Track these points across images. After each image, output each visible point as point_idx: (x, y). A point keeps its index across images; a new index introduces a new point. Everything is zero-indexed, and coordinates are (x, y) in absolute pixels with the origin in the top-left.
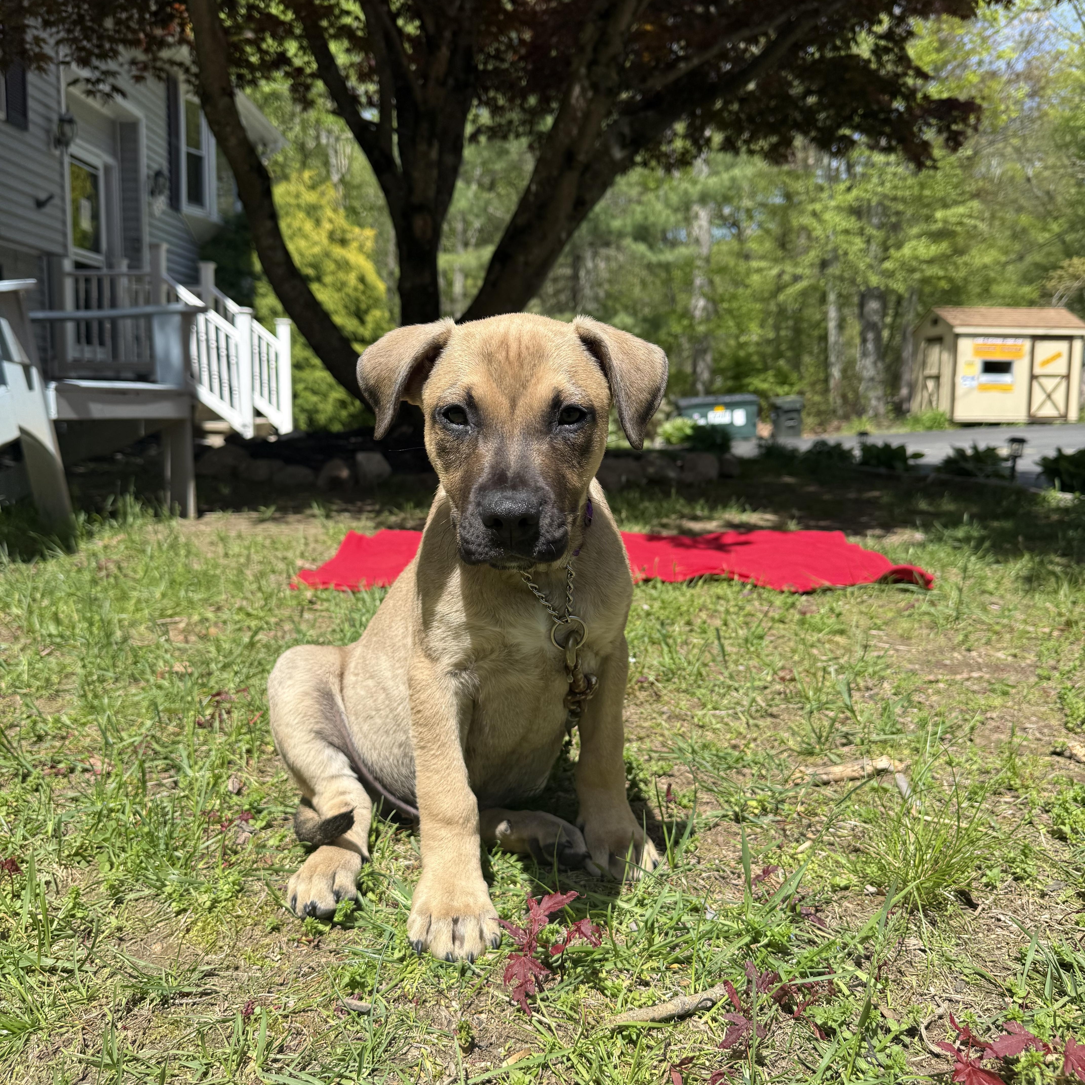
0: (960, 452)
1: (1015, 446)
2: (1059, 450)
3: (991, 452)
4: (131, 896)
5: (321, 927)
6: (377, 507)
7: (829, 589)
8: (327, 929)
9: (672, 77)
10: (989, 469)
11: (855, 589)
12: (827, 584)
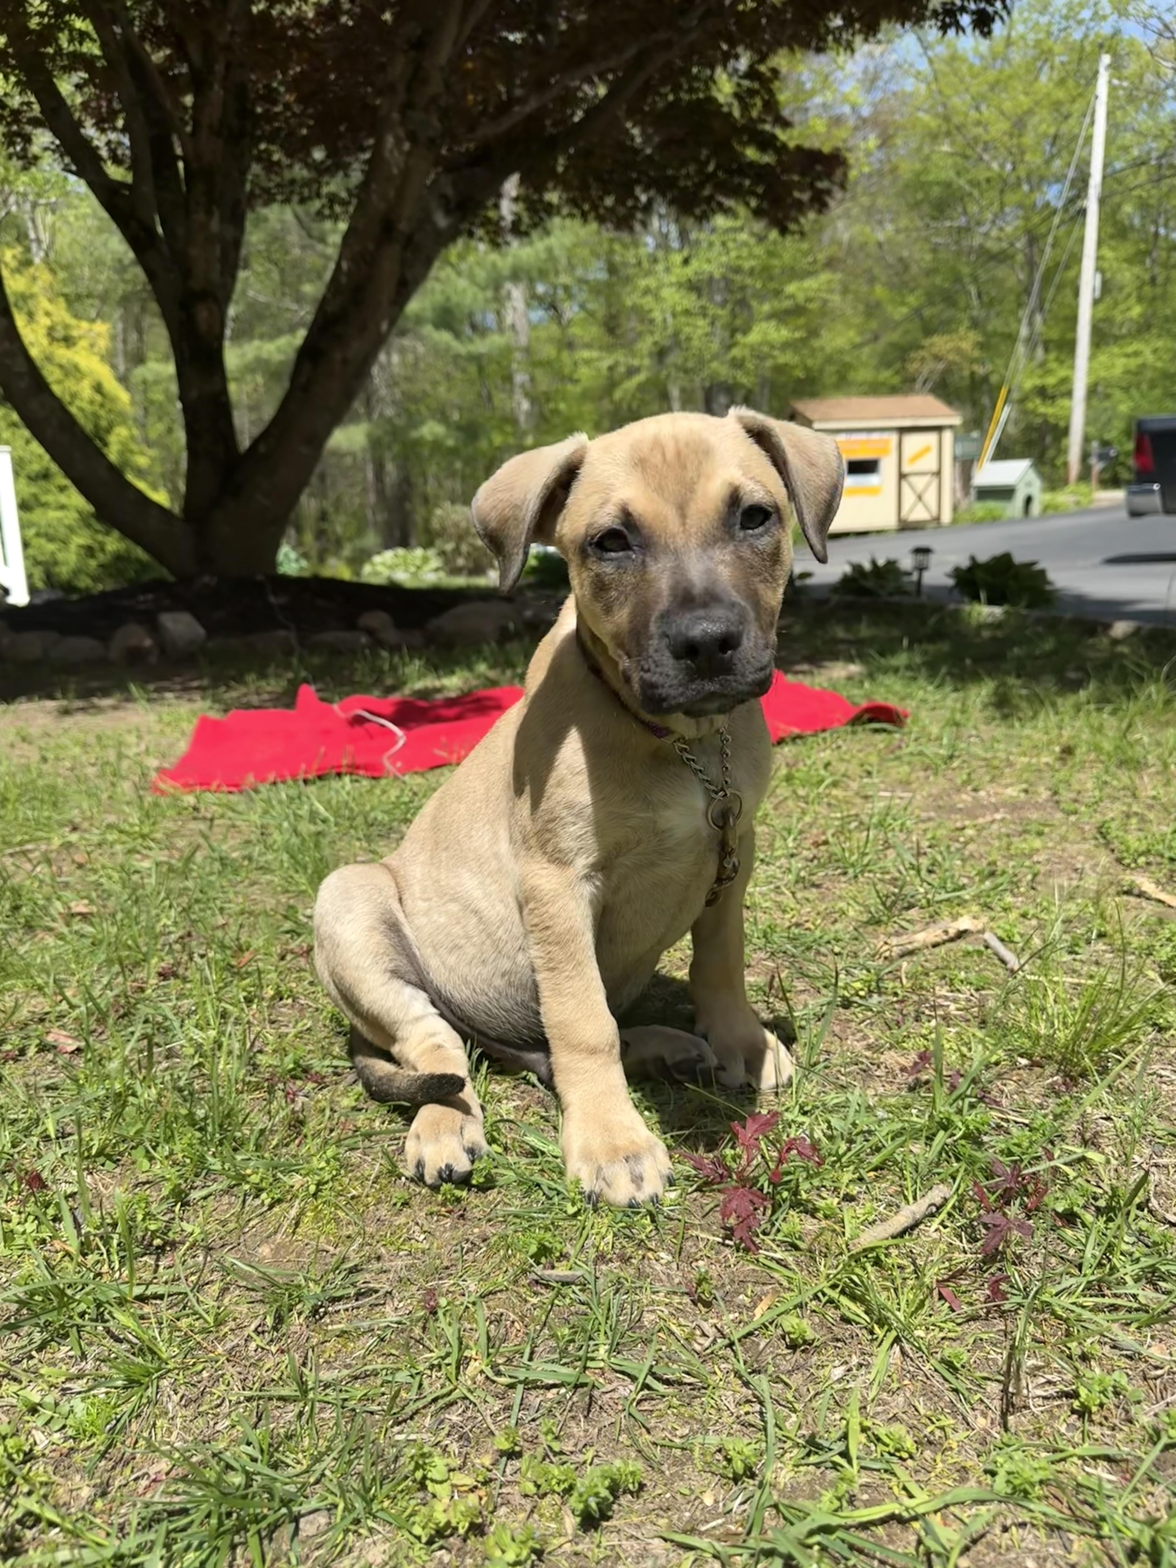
0: (858, 569)
1: (921, 557)
2: (973, 559)
3: (891, 565)
4: (195, 1195)
5: (458, 1193)
6: (205, 682)
7: (800, 737)
8: (464, 1194)
9: (506, 123)
10: (891, 585)
11: (827, 734)
12: (796, 731)
